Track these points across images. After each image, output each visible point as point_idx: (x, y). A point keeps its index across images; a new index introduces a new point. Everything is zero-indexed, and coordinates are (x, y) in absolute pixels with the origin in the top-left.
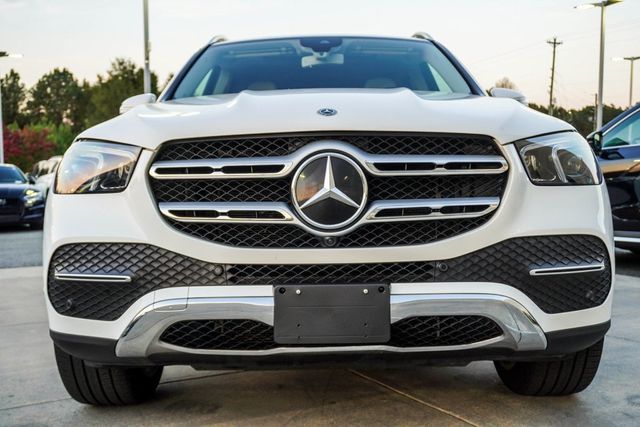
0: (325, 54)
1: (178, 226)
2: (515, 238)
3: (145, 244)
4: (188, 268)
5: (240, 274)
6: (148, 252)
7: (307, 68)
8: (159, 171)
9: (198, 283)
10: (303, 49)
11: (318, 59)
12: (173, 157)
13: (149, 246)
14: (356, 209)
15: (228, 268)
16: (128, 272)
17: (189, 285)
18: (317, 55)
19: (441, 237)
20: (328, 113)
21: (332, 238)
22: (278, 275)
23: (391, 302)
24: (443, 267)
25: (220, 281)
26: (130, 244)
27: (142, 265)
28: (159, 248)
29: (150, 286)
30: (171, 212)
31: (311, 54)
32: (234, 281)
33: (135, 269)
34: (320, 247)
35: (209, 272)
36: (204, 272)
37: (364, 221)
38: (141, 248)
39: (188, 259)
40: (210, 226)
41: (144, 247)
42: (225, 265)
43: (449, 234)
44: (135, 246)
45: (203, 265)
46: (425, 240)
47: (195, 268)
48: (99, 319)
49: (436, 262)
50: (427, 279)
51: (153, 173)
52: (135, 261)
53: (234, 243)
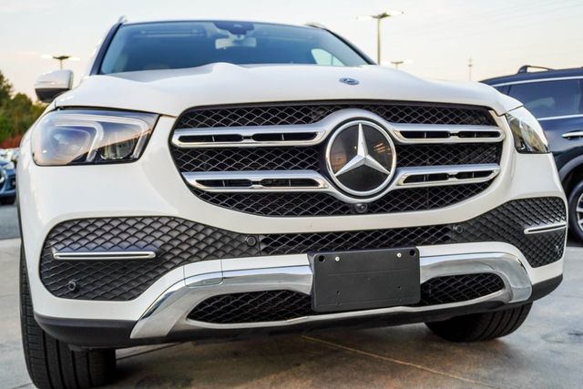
0: (242, 37)
1: (205, 197)
2: (511, 201)
3: (168, 217)
4: (219, 241)
5: (275, 244)
6: (174, 225)
7: (222, 50)
8: (182, 139)
9: (231, 255)
10: (219, 31)
11: (235, 42)
12: (194, 125)
13: (173, 219)
14: (386, 175)
15: (261, 238)
16: (150, 247)
17: (221, 258)
18: (234, 37)
19: (454, 202)
20: (352, 82)
21: (364, 204)
22: (312, 243)
23: (421, 265)
24: (459, 229)
25: (254, 252)
26: (151, 217)
27: (167, 239)
28: (186, 220)
29: (177, 261)
30: (199, 182)
31: (227, 37)
32: (267, 252)
33: (159, 243)
34: (349, 214)
35: (242, 244)
36: (236, 244)
37: (393, 187)
38: (165, 221)
39: (219, 230)
40: (239, 196)
41: (167, 220)
42: (258, 235)
43: (461, 198)
44: (157, 219)
45: (234, 237)
46: (442, 204)
47: (227, 240)
48: (110, 300)
49: (452, 225)
50: (445, 240)
51: (176, 141)
52: (158, 235)
53: (265, 212)
